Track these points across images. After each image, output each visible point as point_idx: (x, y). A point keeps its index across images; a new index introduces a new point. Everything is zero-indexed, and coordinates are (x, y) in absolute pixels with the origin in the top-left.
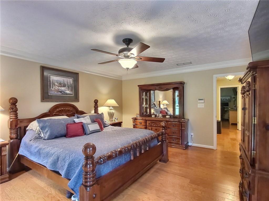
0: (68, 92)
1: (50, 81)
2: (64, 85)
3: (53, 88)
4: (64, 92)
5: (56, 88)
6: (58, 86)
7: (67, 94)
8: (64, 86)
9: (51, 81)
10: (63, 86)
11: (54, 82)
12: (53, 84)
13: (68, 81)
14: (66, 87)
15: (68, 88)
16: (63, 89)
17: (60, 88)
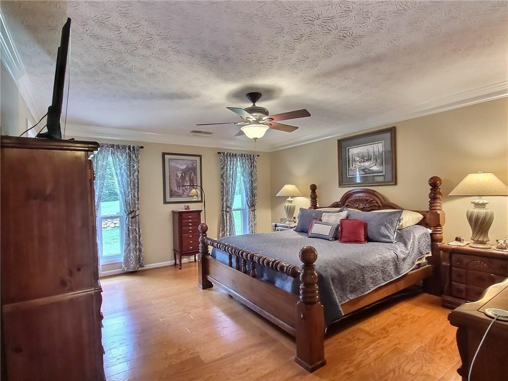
0: (375, 168)
1: (348, 158)
2: (369, 157)
3: (352, 166)
4: (369, 170)
5: (357, 166)
6: (359, 162)
7: (373, 172)
8: (369, 160)
9: (351, 157)
10: (367, 160)
11: (354, 158)
12: (353, 161)
13: (375, 149)
14: (372, 160)
15: (375, 161)
16: (367, 164)
17: (362, 164)
